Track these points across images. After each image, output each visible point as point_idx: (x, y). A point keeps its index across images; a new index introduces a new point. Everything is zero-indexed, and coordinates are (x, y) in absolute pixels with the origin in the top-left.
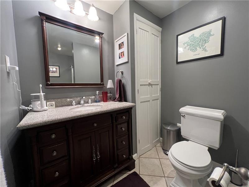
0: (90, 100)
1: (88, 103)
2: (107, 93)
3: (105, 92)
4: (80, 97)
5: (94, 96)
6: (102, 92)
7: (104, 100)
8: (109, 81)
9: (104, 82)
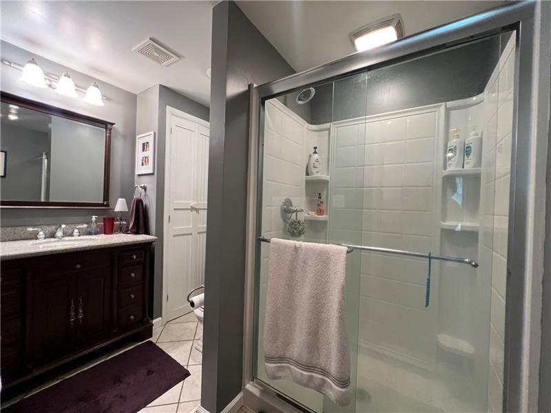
0: (76, 231)
1: (71, 235)
2: (113, 220)
3: (110, 219)
4: (55, 224)
5: (87, 223)
6: (104, 219)
7: (107, 230)
8: (120, 199)
9: (111, 202)
